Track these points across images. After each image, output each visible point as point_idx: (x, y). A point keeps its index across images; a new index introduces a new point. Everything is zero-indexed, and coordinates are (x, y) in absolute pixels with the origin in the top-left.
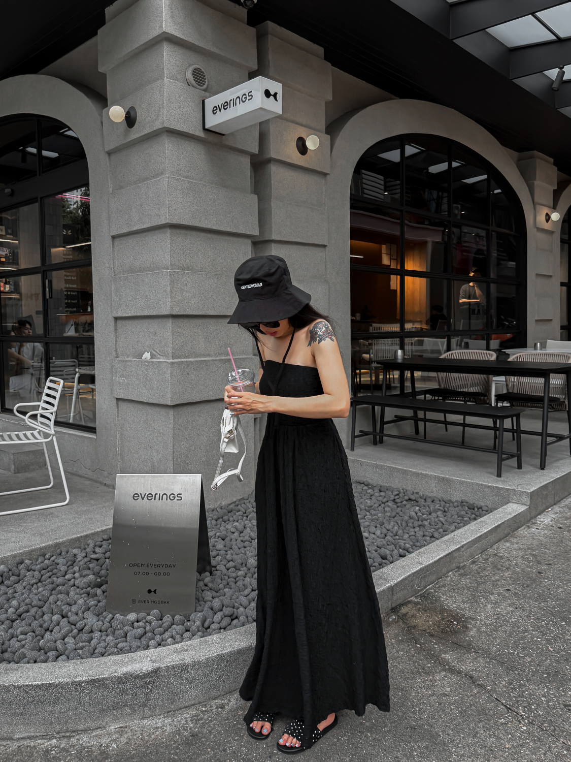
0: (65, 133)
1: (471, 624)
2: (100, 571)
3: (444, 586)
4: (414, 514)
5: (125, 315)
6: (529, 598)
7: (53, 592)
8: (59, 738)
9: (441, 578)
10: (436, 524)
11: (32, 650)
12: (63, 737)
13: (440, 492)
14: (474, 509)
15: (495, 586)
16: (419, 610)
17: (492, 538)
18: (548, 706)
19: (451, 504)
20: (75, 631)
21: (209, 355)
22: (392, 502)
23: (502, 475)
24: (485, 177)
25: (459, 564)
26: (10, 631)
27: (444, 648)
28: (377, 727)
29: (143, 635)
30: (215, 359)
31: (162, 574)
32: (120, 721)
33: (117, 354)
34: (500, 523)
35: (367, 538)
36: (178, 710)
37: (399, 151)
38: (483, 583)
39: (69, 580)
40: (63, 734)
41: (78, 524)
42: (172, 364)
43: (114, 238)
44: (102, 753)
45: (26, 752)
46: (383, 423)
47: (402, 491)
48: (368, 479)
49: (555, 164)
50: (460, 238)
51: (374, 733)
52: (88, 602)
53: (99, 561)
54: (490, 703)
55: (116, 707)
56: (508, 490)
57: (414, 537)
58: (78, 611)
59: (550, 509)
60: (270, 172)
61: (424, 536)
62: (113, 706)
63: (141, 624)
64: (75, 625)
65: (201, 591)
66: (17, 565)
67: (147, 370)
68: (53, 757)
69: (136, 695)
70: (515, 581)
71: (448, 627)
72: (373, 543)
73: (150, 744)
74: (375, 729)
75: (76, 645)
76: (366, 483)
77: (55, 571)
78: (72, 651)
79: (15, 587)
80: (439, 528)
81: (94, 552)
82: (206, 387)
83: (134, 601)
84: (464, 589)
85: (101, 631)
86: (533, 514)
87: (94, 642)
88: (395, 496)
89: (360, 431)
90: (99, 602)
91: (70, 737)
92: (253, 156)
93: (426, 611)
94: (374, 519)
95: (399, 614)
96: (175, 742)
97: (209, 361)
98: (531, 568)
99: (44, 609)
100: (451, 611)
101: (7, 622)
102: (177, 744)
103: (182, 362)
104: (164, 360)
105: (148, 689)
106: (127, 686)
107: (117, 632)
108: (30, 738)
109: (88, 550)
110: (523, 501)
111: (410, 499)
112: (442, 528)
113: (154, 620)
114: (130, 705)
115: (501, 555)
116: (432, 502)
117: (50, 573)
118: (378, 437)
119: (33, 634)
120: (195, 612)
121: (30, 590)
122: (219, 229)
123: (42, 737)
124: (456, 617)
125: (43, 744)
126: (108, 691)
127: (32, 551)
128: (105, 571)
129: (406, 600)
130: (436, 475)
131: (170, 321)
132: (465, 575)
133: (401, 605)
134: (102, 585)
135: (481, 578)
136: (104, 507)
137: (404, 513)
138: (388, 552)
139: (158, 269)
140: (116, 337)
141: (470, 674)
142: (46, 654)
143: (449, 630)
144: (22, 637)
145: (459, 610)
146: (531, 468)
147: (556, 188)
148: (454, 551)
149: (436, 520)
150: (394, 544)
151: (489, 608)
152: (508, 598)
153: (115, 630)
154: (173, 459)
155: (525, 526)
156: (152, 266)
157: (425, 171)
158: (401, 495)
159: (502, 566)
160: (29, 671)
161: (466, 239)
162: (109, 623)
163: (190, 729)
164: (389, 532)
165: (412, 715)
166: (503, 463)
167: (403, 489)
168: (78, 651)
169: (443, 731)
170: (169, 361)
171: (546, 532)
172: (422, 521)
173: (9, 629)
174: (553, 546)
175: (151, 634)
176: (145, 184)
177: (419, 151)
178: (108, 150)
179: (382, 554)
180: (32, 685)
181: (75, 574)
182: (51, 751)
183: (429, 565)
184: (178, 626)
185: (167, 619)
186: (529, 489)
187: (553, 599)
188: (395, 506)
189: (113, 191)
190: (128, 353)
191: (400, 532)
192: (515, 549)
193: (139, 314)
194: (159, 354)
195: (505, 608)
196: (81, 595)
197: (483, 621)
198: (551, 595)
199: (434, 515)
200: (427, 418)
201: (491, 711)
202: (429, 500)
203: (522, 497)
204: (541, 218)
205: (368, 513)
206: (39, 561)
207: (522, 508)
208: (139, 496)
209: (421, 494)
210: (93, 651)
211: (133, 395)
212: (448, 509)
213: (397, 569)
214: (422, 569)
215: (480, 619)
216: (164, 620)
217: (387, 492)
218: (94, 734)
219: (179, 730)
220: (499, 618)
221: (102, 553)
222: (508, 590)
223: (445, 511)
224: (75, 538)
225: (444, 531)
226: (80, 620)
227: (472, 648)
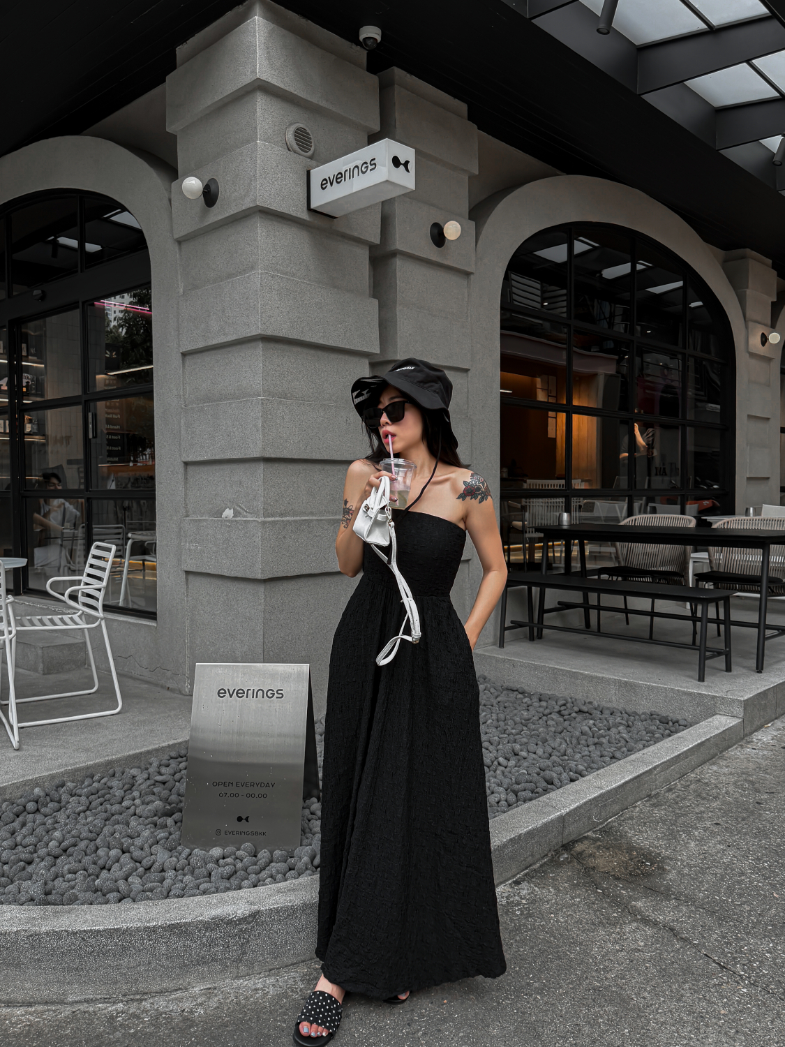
0: (111, 218)
1: (669, 865)
2: (169, 796)
3: (631, 818)
4: (587, 729)
5: (199, 459)
6: (745, 834)
7: (107, 823)
8: (126, 1002)
9: (627, 809)
10: (617, 742)
11: (86, 891)
12: (132, 1000)
13: (621, 701)
14: (668, 723)
15: (699, 819)
16: (598, 848)
17: (694, 759)
18: (775, 964)
19: (637, 717)
20: (141, 869)
21: (312, 513)
22: (557, 714)
23: (705, 679)
24: (680, 284)
25: (651, 791)
26: (53, 869)
27: (634, 894)
28: (549, 989)
29: (233, 875)
30: (319, 518)
31: (257, 796)
32: (207, 981)
33: (187, 512)
34: (704, 739)
35: (525, 758)
36: (283, 968)
37: (565, 246)
38: (683, 815)
39: (128, 808)
40: (132, 997)
41: (136, 737)
42: (264, 523)
43: (184, 355)
44: (185, 1019)
45: (84, 1019)
46: (542, 611)
47: (570, 700)
48: (523, 686)
49: (774, 267)
50: (642, 369)
51: (546, 995)
52: (156, 834)
53: (167, 785)
54: (698, 960)
55: (201, 961)
56: (714, 697)
57: (588, 757)
58: (143, 845)
59: (770, 725)
60: (395, 270)
61: (601, 757)
62: (197, 961)
63: (229, 860)
64: (140, 863)
65: (307, 821)
66: (57, 788)
67: (228, 532)
68: (120, 1025)
69: (228, 947)
70: (725, 814)
71: (638, 869)
72: (534, 764)
73: (248, 1009)
74: (547, 991)
75: (143, 886)
76: (520, 691)
77: (107, 797)
78: (139, 893)
79: (55, 816)
80: (621, 747)
81: (160, 773)
82: (308, 556)
83: (218, 832)
84: (658, 823)
85: (175, 870)
86: (748, 730)
87: (168, 882)
88: (560, 707)
89: (512, 622)
90: (170, 834)
91: (141, 1000)
92: (372, 247)
93: (608, 849)
94: (533, 735)
95: (572, 852)
96: (281, 1007)
97: (312, 520)
98: (746, 797)
99: (98, 840)
100: (642, 849)
101: (49, 858)
102: (284, 1010)
103: (277, 521)
104: (252, 519)
105: (243, 938)
106: (217, 934)
107: (197, 871)
108: (87, 1001)
109: (151, 770)
110: (735, 713)
111: (580, 711)
112: (625, 746)
113: (246, 856)
114: (220, 959)
115: (706, 781)
116: (611, 714)
117: (101, 800)
118: (535, 629)
119: (85, 873)
120: (301, 845)
121: (76, 819)
122: (327, 343)
123: (104, 1001)
124: (648, 856)
125: (106, 1009)
126: (191, 940)
127: (76, 770)
128: (176, 796)
129: (580, 835)
130: (616, 678)
131: (262, 466)
132: (658, 805)
133: (575, 842)
134: (173, 814)
135: (680, 810)
136: (169, 716)
137: (573, 728)
138: (555, 775)
139: (245, 397)
140: (186, 489)
141: (670, 926)
142: (104, 895)
143: (640, 873)
144: (70, 876)
145: (653, 847)
146: (745, 671)
147: (775, 300)
148: (644, 773)
149: (618, 736)
150: (562, 766)
151: (692, 845)
152: (717, 833)
153: (194, 869)
154: (264, 651)
155: (737, 746)
156: (237, 392)
157: (598, 275)
158: (568, 705)
159: (708, 794)
160: (86, 914)
161: (649, 372)
162: (186, 859)
163: (301, 990)
164: (555, 751)
165: (594, 974)
166: (707, 662)
167: (571, 698)
168: (147, 893)
169: (637, 994)
170: (260, 520)
171: (765, 752)
172: (598, 738)
173: (52, 867)
174: (775, 771)
175: (243, 872)
176: (229, 282)
177: (590, 247)
178: (178, 237)
179: (547, 777)
180: (91, 930)
181: (136, 801)
182: (117, 1017)
183: (611, 790)
184: (279, 864)
185: (263, 855)
186: (742, 696)
187: (777, 836)
188: (561, 719)
189: (184, 292)
190: (203, 511)
191: (569, 751)
192: (724, 774)
193: (218, 457)
194: (246, 511)
195: (714, 846)
196: (146, 825)
197: (684, 861)
198: (775, 830)
199: (614, 730)
200: (601, 605)
201: (700, 971)
202: (607, 712)
203: (732, 707)
204: (755, 341)
205: (525, 728)
206: (86, 783)
207: (732, 722)
208: (225, 693)
209: (596, 704)
210: (166, 893)
211: (208, 566)
212: (633, 723)
213: (569, 794)
214: (602, 796)
215: (681, 859)
216: (259, 856)
217: (549, 701)
218: (173, 996)
219: (286, 992)
220: (705, 858)
221: (170, 775)
222: (717, 824)
223: (628, 726)
224: (133, 755)
225: (628, 751)
226: (147, 856)
227: (672, 894)
